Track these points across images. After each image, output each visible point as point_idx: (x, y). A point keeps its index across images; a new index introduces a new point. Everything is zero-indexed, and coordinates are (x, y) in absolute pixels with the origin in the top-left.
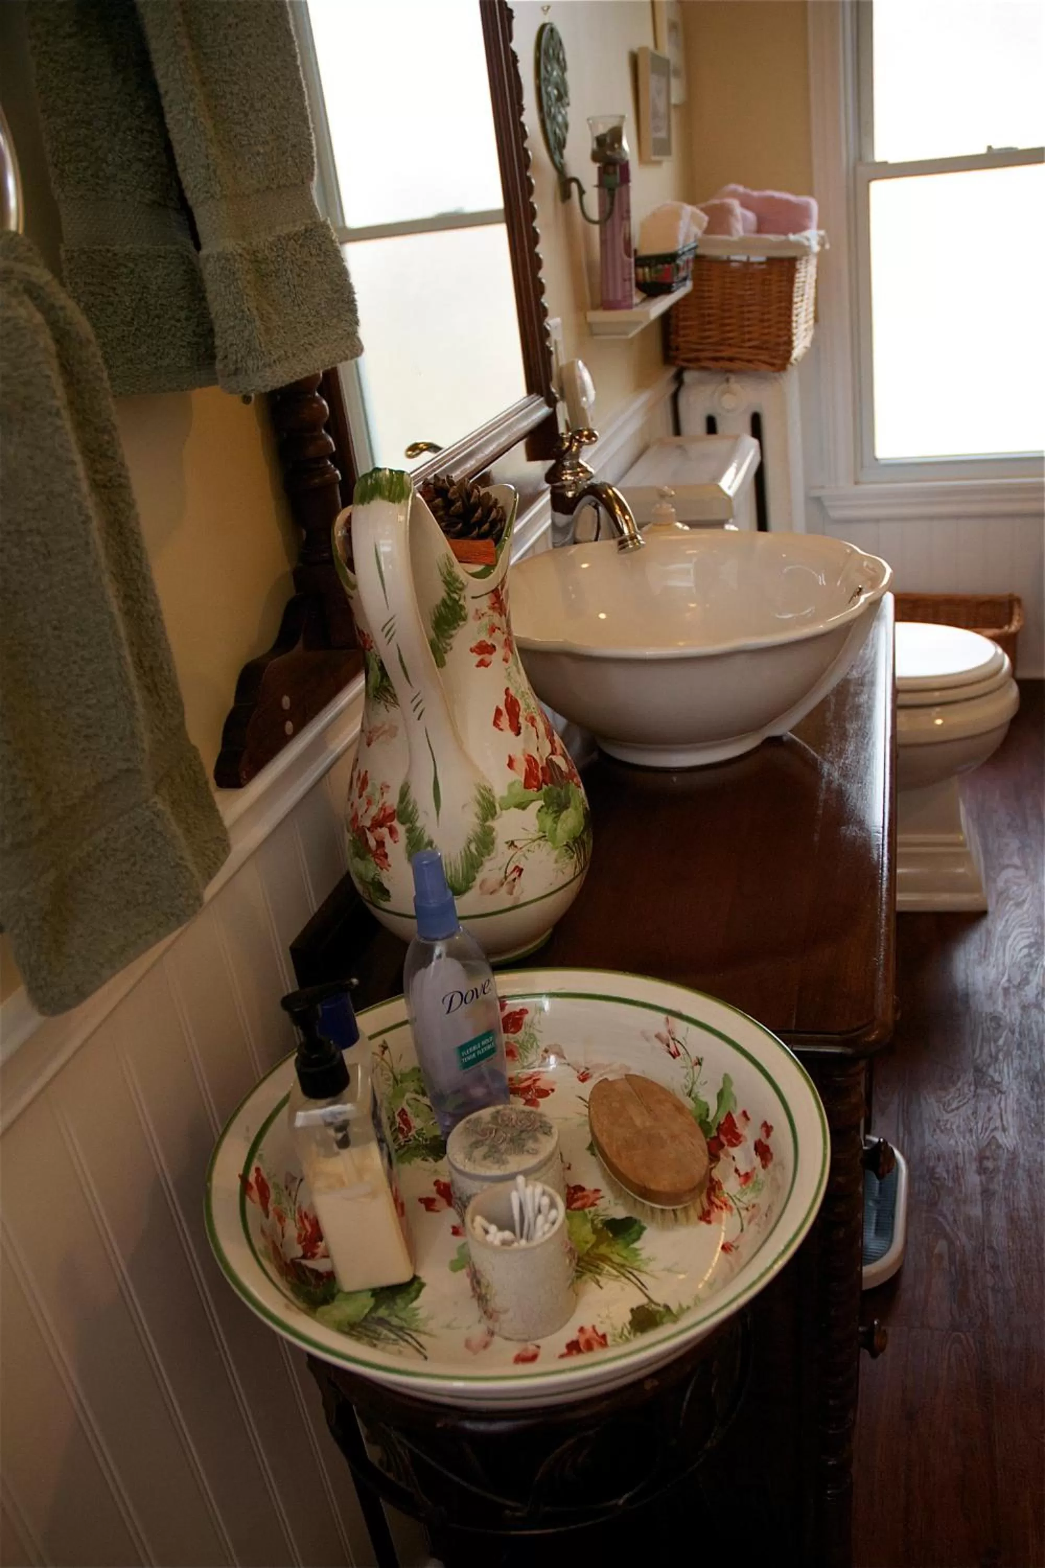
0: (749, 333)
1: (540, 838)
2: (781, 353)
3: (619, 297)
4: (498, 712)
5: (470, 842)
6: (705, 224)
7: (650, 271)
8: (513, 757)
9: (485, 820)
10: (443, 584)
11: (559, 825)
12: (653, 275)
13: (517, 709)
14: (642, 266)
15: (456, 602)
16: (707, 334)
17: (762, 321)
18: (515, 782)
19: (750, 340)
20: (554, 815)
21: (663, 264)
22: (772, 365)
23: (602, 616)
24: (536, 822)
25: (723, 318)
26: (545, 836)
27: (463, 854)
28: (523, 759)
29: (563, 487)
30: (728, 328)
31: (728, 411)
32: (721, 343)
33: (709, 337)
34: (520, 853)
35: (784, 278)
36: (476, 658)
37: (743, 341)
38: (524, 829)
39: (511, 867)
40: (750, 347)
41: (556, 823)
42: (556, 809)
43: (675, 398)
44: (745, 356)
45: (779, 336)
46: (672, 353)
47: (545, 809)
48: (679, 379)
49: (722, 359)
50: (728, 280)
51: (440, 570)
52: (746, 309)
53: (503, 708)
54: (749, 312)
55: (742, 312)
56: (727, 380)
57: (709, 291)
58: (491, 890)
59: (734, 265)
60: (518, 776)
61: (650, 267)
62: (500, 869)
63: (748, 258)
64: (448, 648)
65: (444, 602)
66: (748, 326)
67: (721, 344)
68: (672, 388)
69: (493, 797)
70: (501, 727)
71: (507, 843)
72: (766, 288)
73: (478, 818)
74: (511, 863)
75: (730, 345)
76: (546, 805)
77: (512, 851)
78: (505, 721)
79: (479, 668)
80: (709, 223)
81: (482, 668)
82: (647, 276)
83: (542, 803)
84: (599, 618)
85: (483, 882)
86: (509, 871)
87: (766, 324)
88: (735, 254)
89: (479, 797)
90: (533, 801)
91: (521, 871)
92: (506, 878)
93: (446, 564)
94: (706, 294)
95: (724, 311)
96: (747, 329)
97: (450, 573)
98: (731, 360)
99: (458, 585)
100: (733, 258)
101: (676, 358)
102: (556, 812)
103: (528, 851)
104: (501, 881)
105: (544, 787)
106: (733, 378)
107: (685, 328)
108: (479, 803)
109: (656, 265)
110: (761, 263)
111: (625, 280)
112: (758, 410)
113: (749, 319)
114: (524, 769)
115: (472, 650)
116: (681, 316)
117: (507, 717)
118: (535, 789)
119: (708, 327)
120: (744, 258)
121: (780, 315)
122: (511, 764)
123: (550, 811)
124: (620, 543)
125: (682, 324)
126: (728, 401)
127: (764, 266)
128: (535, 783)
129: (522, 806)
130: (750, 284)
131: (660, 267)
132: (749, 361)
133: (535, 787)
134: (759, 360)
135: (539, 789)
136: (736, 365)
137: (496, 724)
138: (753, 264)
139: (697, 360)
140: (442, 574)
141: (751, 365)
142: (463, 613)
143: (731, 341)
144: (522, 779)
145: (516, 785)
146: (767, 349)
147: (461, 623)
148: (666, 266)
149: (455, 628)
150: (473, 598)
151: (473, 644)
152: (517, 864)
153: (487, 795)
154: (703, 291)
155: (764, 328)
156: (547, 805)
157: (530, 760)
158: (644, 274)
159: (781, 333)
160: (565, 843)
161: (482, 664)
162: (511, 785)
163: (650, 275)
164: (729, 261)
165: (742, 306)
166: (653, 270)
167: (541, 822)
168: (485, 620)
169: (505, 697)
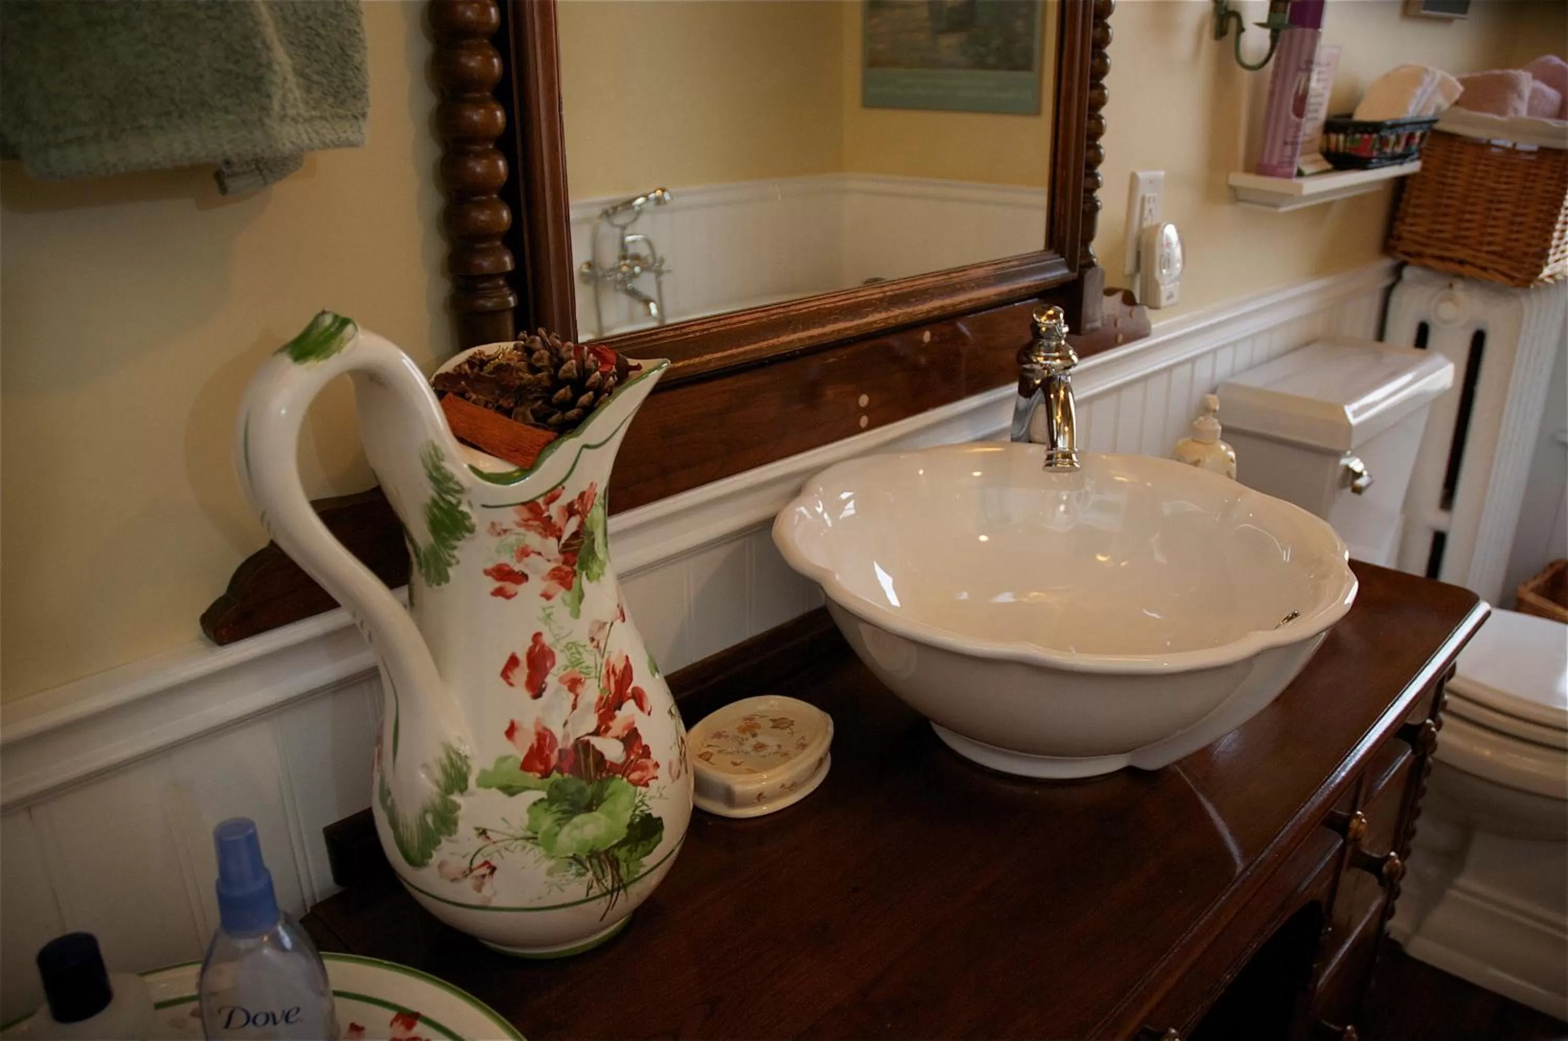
0: (1492, 234)
1: (528, 839)
2: (1526, 266)
3: (1275, 161)
4: (513, 661)
5: (426, 812)
6: (1457, 96)
7: (1345, 141)
8: (516, 725)
9: (449, 790)
10: (428, 480)
11: (566, 829)
12: (1348, 145)
13: (548, 664)
14: (1337, 132)
15: (454, 507)
16: (1439, 227)
17: (1513, 223)
18: (510, 757)
19: (1490, 243)
20: (559, 815)
21: (1362, 133)
22: (1512, 278)
23: (983, 538)
24: (526, 817)
25: (1463, 212)
26: (536, 838)
27: (418, 821)
28: (532, 731)
29: (1032, 371)
30: (1467, 225)
31: (1445, 322)
32: (1455, 240)
33: (1440, 231)
34: (491, 848)
35: (1556, 176)
36: (492, 584)
37: (1481, 243)
38: (504, 819)
39: (479, 860)
40: (1487, 252)
41: (561, 826)
42: (565, 807)
43: (1388, 292)
44: (1479, 262)
45: (1529, 245)
46: (1393, 242)
47: (545, 804)
48: (1397, 273)
49: (1451, 260)
50: (1480, 167)
51: (423, 460)
52: (1494, 206)
53: (522, 657)
54: (1498, 210)
55: (1489, 209)
56: (1451, 286)
57: (1454, 178)
58: (453, 878)
59: (1494, 150)
60: (518, 751)
61: (1346, 135)
62: (464, 857)
63: (1515, 145)
64: (453, 561)
65: (435, 502)
66: (1492, 226)
67: (1454, 243)
68: (1388, 282)
69: (469, 767)
70: (512, 681)
71: (477, 829)
72: (1528, 184)
73: (439, 786)
74: (479, 855)
75: (1464, 245)
76: (548, 800)
77: (481, 842)
78: (521, 674)
79: (494, 598)
80: (1463, 94)
81: (500, 599)
82: (1341, 145)
83: (543, 794)
84: (979, 541)
85: (441, 865)
86: (475, 864)
87: (1515, 228)
88: (1498, 138)
89: (445, 761)
90: (528, 788)
91: (493, 869)
92: (471, 870)
93: (430, 454)
94: (1450, 181)
95: (1466, 204)
96: (1490, 230)
97: (438, 468)
98: (1461, 262)
99: (451, 485)
100: (1495, 142)
101: (1395, 248)
102: (564, 812)
103: (506, 849)
104: (465, 872)
105: (556, 775)
106: (1459, 285)
107: (1415, 216)
108: (444, 769)
109: (1354, 133)
110: (1530, 153)
111: (1285, 143)
112: (1480, 326)
113: (1495, 218)
114: (529, 744)
115: (487, 573)
116: (1413, 201)
117: (526, 671)
118: (539, 775)
119: (1442, 219)
120: (1509, 145)
121: (1538, 220)
122: (511, 732)
123: (554, 808)
124: (1050, 457)
125: (1411, 210)
126: (1447, 310)
127: (1533, 157)
128: (542, 767)
129: (510, 790)
130: (1508, 177)
131: (1358, 136)
132: (1484, 269)
133: (538, 771)
134: (1496, 270)
135: (546, 774)
136: (1467, 270)
137: (505, 674)
138: (1518, 152)
139: (1419, 255)
140: (425, 466)
141: (1484, 274)
142: (467, 523)
143: (1465, 241)
144: (521, 756)
145: (510, 761)
146: (1509, 258)
147: (467, 535)
148: (1366, 136)
149: (459, 540)
150: (484, 506)
151: (490, 565)
152: (488, 859)
153: (459, 763)
154: (1445, 176)
155: (1512, 232)
156: (552, 799)
157: (544, 738)
158: (1338, 141)
159: (1534, 242)
160: (571, 855)
161: (499, 592)
162: (504, 759)
163: (1345, 147)
164: (1489, 145)
165: (1491, 202)
166: (1349, 139)
167: (534, 818)
168: (511, 539)
169: (530, 644)
